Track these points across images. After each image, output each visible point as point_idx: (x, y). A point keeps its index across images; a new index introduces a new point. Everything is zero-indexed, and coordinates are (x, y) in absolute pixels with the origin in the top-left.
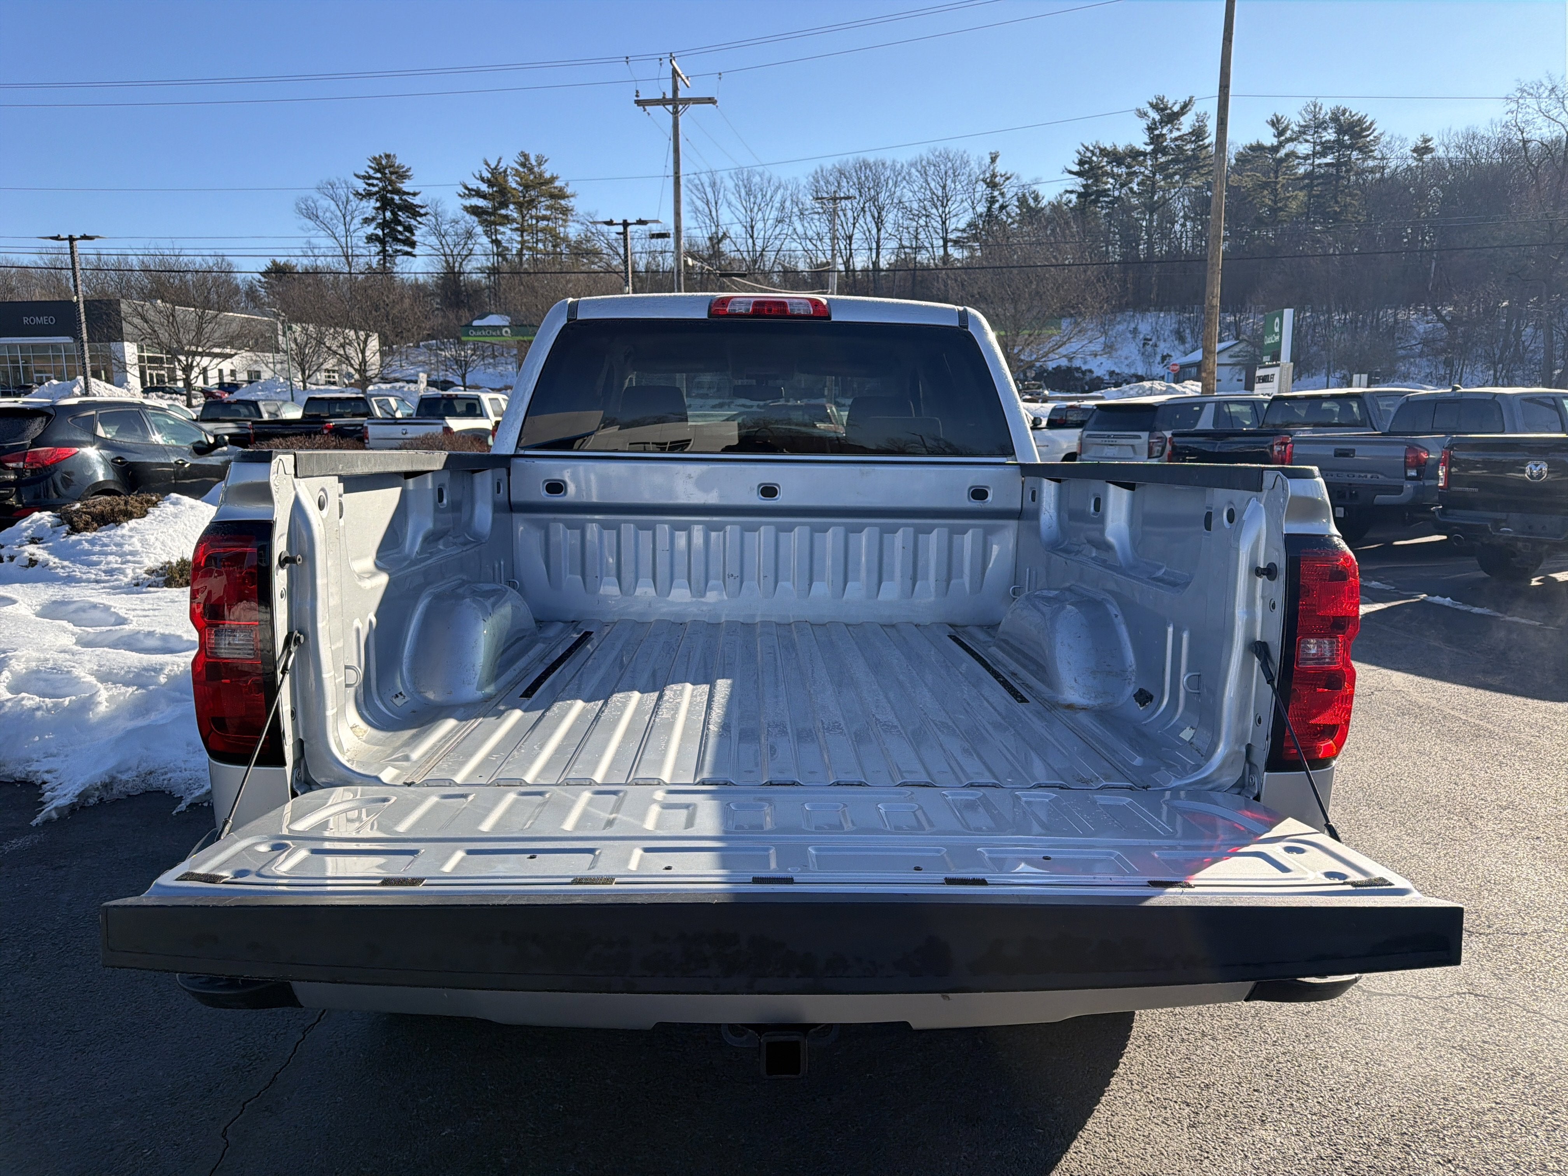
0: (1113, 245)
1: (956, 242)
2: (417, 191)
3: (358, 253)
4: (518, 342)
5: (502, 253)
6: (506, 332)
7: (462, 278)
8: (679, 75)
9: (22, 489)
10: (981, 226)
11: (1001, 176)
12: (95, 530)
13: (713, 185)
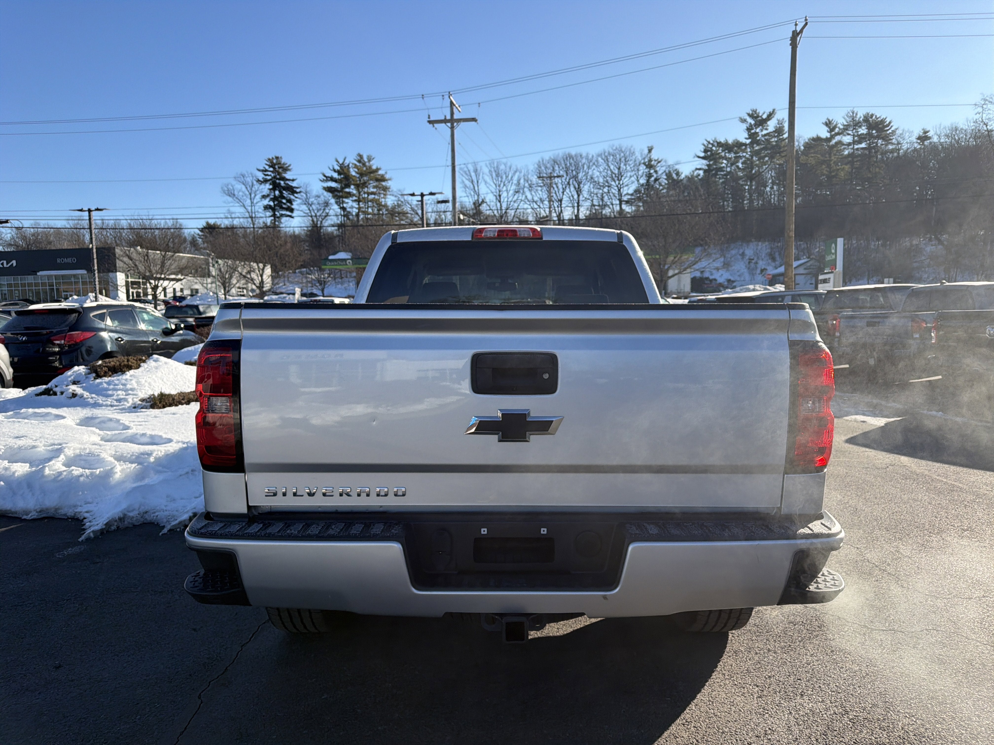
0: (727, 201)
1: (627, 202)
2: (295, 178)
3: (258, 216)
4: (356, 268)
5: (347, 215)
6: (349, 263)
7: (322, 231)
8: (454, 105)
9: (63, 357)
10: (643, 192)
11: (655, 161)
12: (110, 376)
13: (476, 171)
